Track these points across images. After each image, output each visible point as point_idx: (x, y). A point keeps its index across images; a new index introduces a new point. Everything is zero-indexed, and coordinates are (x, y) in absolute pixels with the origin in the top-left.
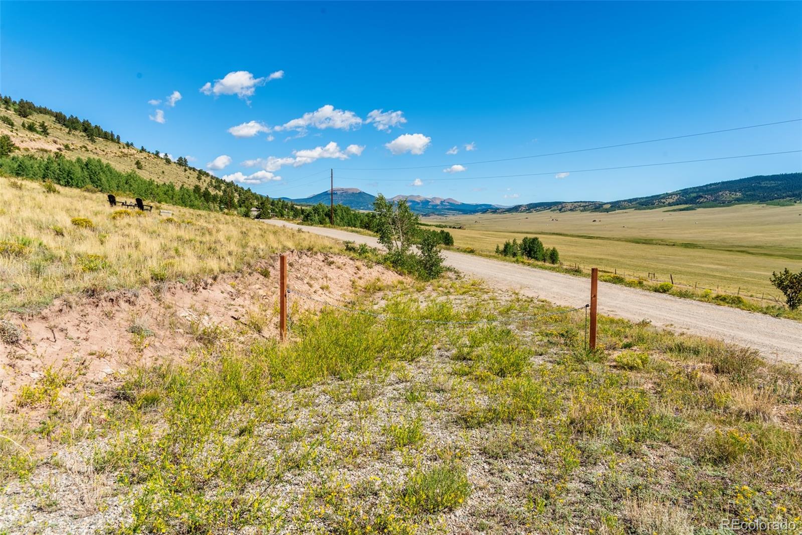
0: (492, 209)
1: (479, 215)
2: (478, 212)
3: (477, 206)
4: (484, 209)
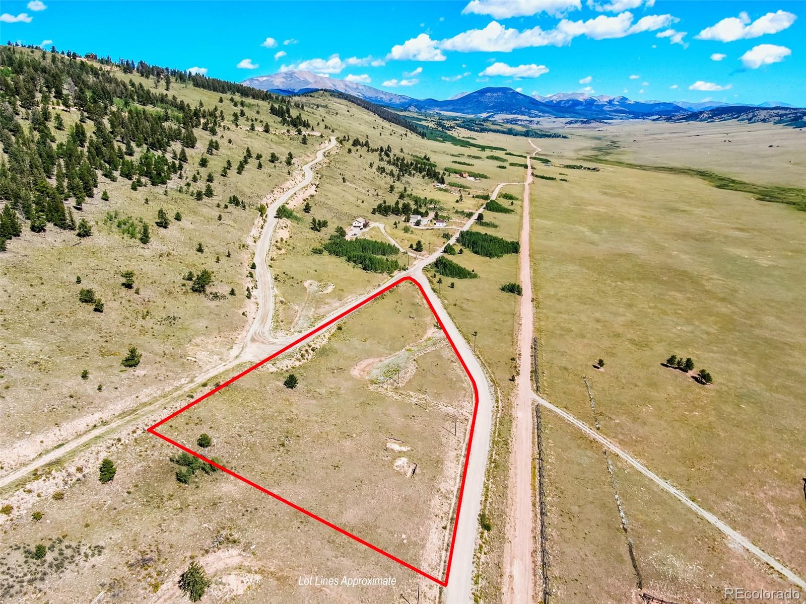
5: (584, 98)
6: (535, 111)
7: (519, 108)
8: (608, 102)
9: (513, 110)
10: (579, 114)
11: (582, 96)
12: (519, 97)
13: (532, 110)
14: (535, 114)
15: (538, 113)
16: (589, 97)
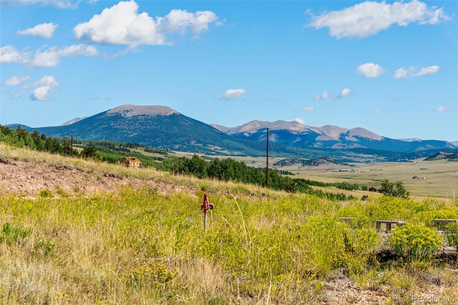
0: (446, 150)
1: (420, 163)
2: (418, 157)
3: (416, 143)
4: (431, 151)
5: (297, 129)
6: (216, 147)
7: (185, 141)
8: (340, 137)
9: (175, 143)
10: (293, 152)
11: (295, 126)
12: (185, 122)
13: (209, 145)
14: (216, 151)
15: (221, 150)
16: (306, 128)
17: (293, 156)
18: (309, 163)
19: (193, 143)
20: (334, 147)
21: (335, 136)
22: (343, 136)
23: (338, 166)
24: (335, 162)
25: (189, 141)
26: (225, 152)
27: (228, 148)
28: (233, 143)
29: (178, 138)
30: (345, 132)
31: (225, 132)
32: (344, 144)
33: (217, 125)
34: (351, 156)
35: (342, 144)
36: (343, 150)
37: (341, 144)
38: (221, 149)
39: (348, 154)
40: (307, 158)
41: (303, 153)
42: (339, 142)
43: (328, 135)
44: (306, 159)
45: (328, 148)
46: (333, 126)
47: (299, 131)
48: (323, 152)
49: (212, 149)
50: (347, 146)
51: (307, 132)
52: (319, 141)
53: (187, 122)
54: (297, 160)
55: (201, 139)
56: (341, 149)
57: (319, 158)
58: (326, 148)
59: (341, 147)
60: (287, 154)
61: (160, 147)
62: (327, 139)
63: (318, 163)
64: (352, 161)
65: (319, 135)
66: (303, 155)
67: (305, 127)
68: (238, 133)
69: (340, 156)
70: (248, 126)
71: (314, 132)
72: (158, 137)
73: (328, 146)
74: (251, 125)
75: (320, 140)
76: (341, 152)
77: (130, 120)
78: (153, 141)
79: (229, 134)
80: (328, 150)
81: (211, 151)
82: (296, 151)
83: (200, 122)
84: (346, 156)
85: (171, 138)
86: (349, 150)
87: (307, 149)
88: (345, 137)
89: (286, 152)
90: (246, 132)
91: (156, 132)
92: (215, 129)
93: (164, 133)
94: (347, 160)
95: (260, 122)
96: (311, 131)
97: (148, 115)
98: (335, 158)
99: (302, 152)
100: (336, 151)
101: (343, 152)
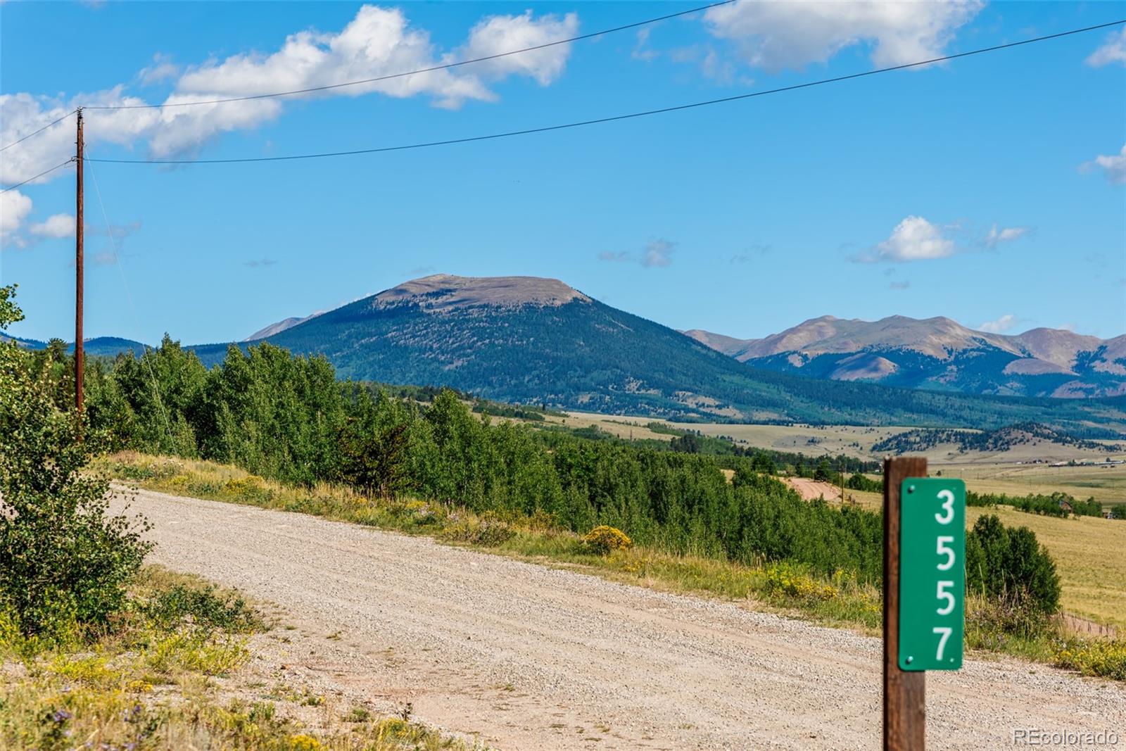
5: (946, 340)
6: (702, 399)
7: (609, 381)
8: (1075, 363)
9: (578, 389)
10: (932, 412)
11: (939, 332)
12: (611, 324)
13: (681, 394)
14: (701, 409)
15: (717, 406)
16: (975, 339)
17: (934, 423)
18: (979, 442)
19: (633, 387)
20: (1059, 393)
21: (1062, 360)
22: (1084, 362)
23: (1069, 451)
24: (1060, 438)
25: (620, 382)
26: (730, 412)
27: (740, 402)
28: (754, 387)
29: (588, 371)
30: (1092, 349)
31: (731, 355)
32: (1090, 386)
33: (707, 334)
34: (1109, 420)
35: (1084, 386)
36: (1086, 402)
37: (1079, 385)
38: (717, 403)
39: (1098, 415)
40: (976, 428)
41: (966, 413)
42: (1075, 378)
43: (1041, 357)
44: (970, 431)
45: (1041, 398)
46: (1054, 331)
47: (954, 348)
48: (1026, 408)
49: (691, 404)
50: (1098, 392)
51: (978, 350)
52: (1015, 376)
53: (614, 326)
54: (943, 432)
55: (656, 375)
56: (1080, 400)
57: (1011, 426)
58: (1037, 398)
59: (1081, 395)
60: (915, 416)
61: (535, 400)
62: (1038, 370)
63: (1008, 443)
64: (1113, 436)
65: (1014, 358)
66: (965, 420)
67: (971, 335)
68: (771, 357)
69: (1076, 420)
70: (801, 334)
71: (999, 349)
72: (528, 371)
73: (1040, 391)
74: (809, 331)
75: (1017, 374)
76: (1080, 409)
77: (444, 323)
78: (513, 382)
79: (741, 359)
80: (1038, 403)
81: (688, 410)
82: (942, 406)
83: (655, 324)
84: (1095, 420)
85: (565, 373)
86: (1102, 403)
87: (976, 402)
88: (1092, 364)
89: (912, 412)
90: (794, 352)
91: (520, 355)
92: (700, 344)
93: (546, 358)
94: (1096, 432)
95: (837, 321)
96: (990, 346)
97: (499, 307)
98: (1060, 428)
99: (961, 408)
100: (1065, 406)
101: (1087, 409)
